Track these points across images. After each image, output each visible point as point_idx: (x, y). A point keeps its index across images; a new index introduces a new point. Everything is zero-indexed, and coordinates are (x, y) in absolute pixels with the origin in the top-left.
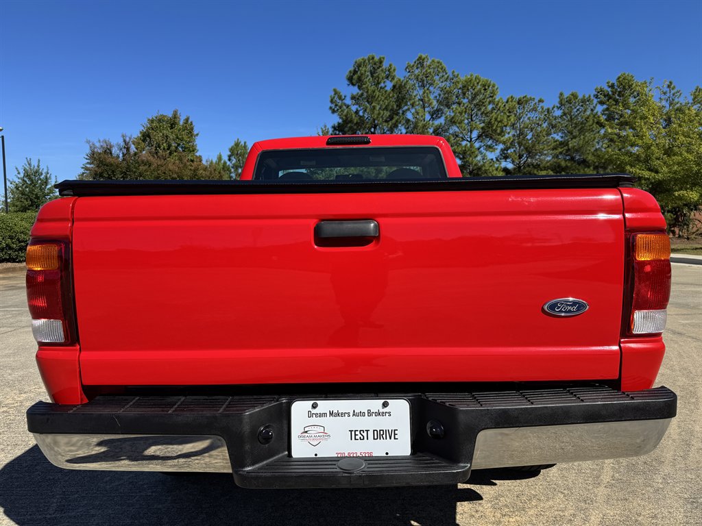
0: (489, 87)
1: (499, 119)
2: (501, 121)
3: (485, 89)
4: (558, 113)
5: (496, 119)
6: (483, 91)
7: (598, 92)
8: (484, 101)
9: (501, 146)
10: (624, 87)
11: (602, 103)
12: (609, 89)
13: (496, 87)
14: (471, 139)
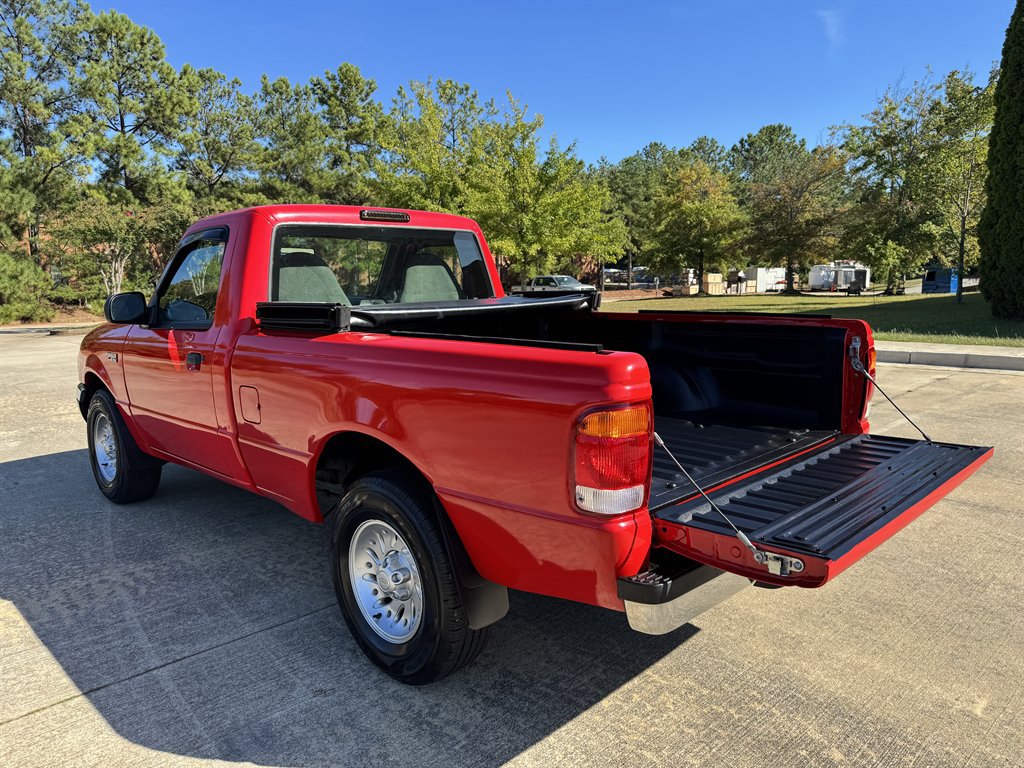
0: (149, 41)
1: (175, 100)
2: (179, 103)
3: (142, 44)
4: (263, 106)
5: (170, 98)
6: (139, 46)
7: (315, 85)
8: (143, 63)
9: (177, 148)
10: (349, 81)
11: (322, 101)
12: (330, 84)
13: (160, 45)
14: (123, 126)
